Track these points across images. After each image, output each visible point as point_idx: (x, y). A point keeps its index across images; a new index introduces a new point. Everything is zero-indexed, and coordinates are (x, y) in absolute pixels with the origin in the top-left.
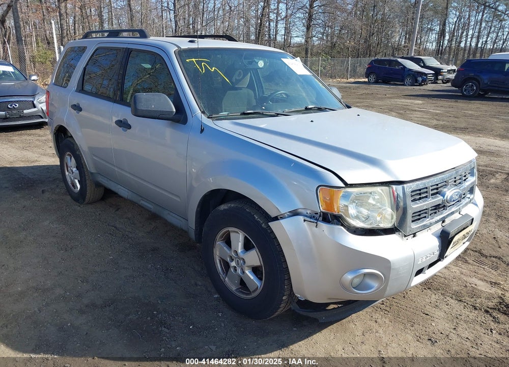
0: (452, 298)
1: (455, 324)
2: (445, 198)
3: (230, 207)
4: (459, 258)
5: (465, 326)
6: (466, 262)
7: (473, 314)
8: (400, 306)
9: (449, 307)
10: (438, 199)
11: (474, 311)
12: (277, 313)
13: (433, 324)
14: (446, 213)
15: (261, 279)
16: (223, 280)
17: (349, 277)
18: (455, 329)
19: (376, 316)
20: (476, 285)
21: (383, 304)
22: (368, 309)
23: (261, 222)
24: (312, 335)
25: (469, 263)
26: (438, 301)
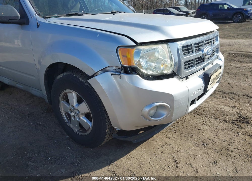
0: (212, 118)
1: (216, 132)
2: (204, 53)
3: (64, 76)
4: (211, 96)
5: (222, 133)
6: (216, 97)
7: (225, 125)
8: (182, 127)
9: (211, 123)
10: (200, 54)
11: (225, 124)
12: (104, 142)
13: (203, 134)
14: (204, 64)
15: (91, 121)
16: (69, 126)
17: (147, 110)
18: (217, 135)
19: (169, 134)
20: (224, 109)
21: (172, 127)
22: (163, 131)
23: (85, 82)
24: (130, 152)
25: (217, 98)
26: (204, 121)
